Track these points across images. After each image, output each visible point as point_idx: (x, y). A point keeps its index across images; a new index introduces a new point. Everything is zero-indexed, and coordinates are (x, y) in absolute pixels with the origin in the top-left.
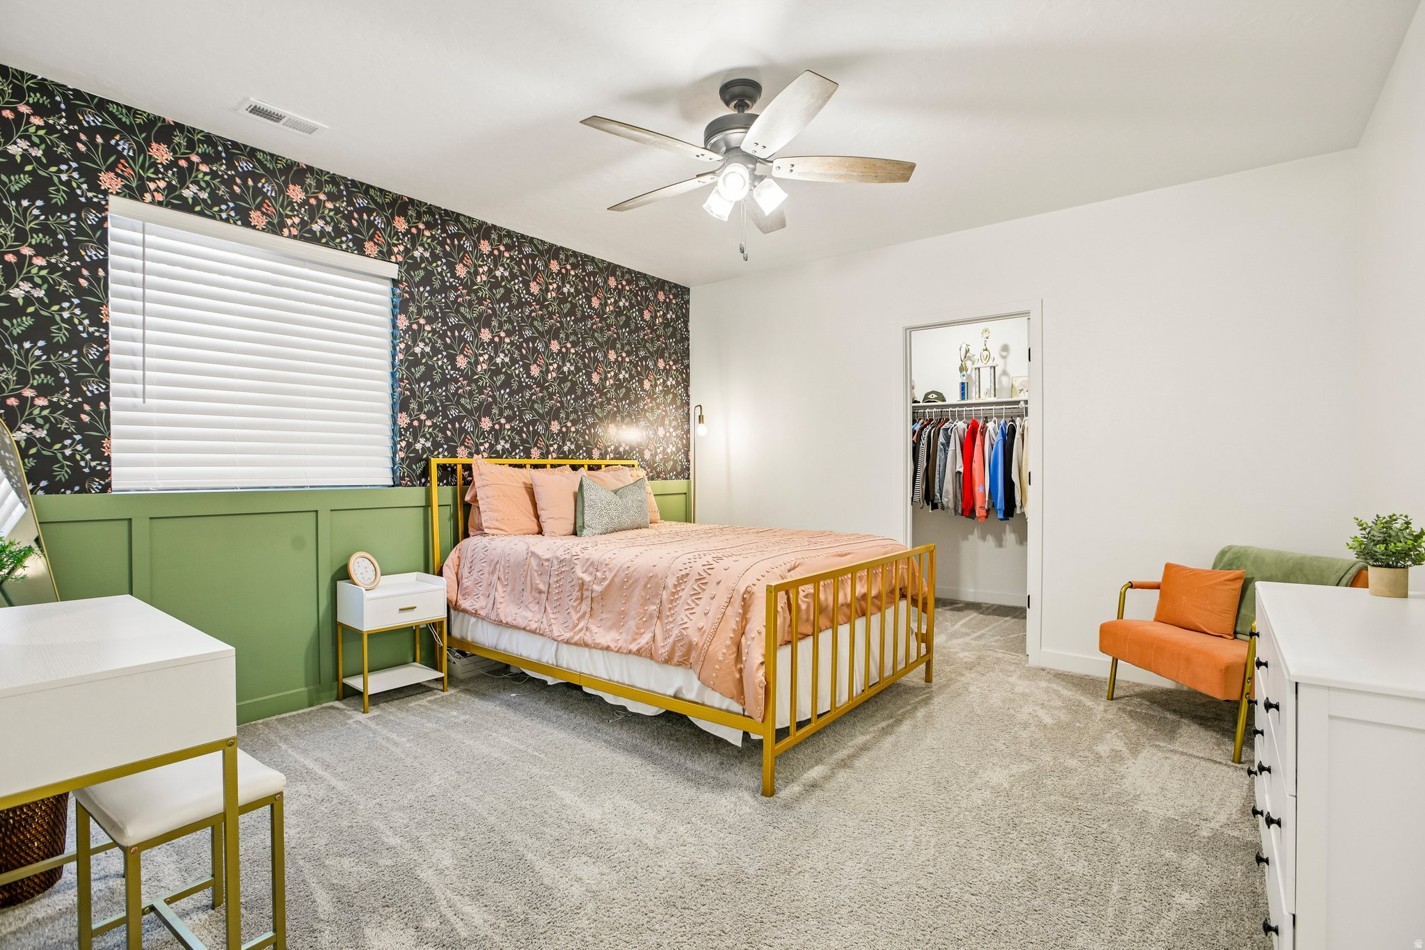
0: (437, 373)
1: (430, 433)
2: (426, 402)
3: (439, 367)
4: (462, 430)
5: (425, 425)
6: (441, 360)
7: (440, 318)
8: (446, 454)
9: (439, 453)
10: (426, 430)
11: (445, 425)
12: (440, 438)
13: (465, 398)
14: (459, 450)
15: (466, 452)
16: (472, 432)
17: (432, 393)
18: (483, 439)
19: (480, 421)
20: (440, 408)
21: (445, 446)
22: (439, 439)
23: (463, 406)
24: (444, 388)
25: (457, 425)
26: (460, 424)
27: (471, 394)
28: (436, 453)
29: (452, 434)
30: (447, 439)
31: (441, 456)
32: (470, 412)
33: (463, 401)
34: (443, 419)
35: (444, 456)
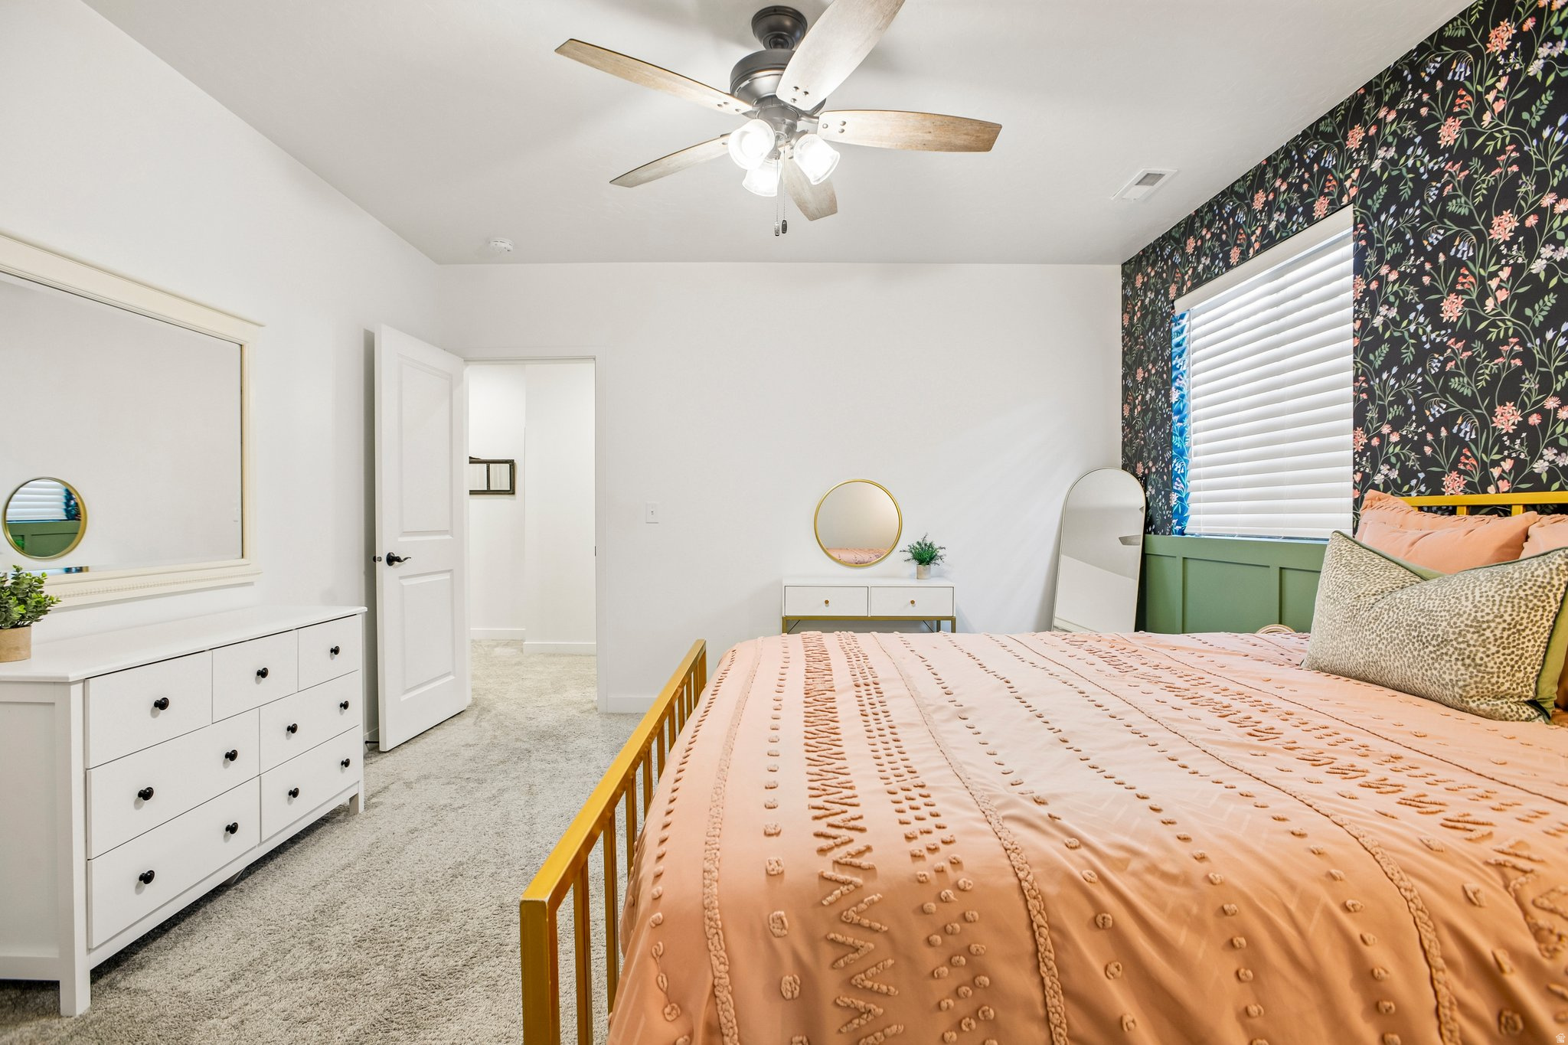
0: (1407, 348)
1: (1397, 456)
2: (1391, 404)
3: (1411, 336)
4: (1455, 440)
5: (1389, 443)
6: (1416, 322)
7: (1412, 247)
8: (1423, 488)
9: (1411, 489)
10: (1391, 450)
11: (1422, 436)
12: (1413, 462)
13: (1459, 375)
14: (1447, 480)
15: (1461, 482)
16: (1475, 441)
17: (1400, 386)
18: (1500, 452)
19: (1492, 414)
20: (1413, 408)
21: (1421, 475)
22: (1411, 463)
23: (1456, 394)
24: (1420, 370)
25: (1444, 433)
26: (1449, 430)
27: (1471, 365)
28: (1406, 488)
29: (1434, 451)
30: (1426, 461)
31: (1414, 493)
32: (1469, 403)
33: (1454, 383)
34: (1417, 427)
35: (1420, 493)
